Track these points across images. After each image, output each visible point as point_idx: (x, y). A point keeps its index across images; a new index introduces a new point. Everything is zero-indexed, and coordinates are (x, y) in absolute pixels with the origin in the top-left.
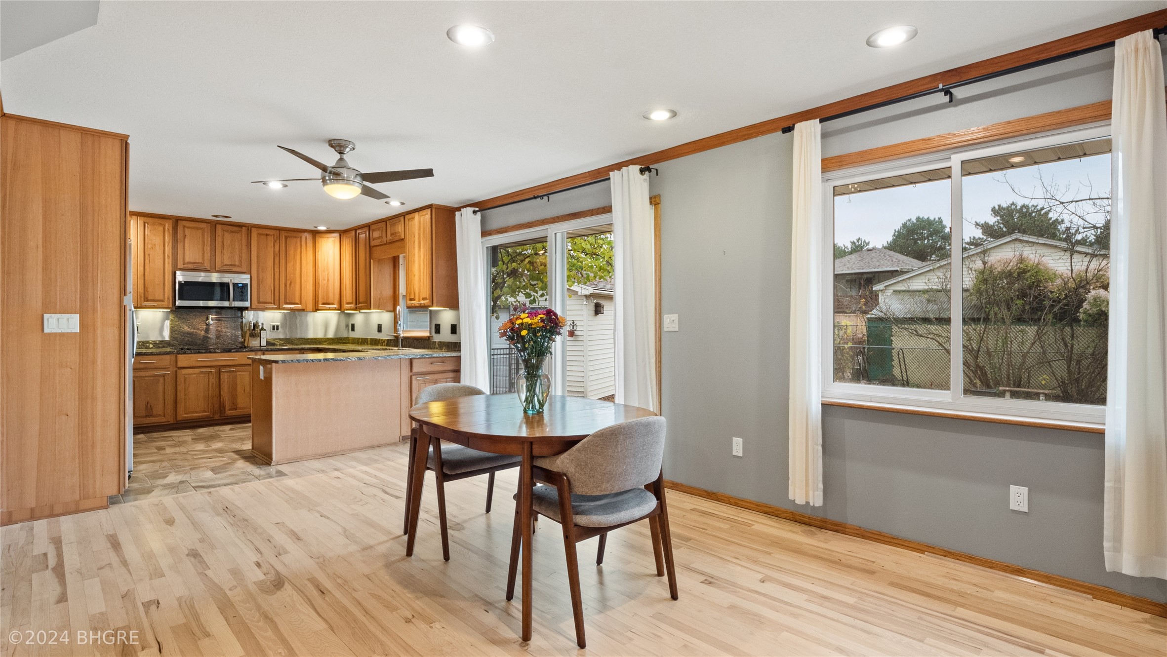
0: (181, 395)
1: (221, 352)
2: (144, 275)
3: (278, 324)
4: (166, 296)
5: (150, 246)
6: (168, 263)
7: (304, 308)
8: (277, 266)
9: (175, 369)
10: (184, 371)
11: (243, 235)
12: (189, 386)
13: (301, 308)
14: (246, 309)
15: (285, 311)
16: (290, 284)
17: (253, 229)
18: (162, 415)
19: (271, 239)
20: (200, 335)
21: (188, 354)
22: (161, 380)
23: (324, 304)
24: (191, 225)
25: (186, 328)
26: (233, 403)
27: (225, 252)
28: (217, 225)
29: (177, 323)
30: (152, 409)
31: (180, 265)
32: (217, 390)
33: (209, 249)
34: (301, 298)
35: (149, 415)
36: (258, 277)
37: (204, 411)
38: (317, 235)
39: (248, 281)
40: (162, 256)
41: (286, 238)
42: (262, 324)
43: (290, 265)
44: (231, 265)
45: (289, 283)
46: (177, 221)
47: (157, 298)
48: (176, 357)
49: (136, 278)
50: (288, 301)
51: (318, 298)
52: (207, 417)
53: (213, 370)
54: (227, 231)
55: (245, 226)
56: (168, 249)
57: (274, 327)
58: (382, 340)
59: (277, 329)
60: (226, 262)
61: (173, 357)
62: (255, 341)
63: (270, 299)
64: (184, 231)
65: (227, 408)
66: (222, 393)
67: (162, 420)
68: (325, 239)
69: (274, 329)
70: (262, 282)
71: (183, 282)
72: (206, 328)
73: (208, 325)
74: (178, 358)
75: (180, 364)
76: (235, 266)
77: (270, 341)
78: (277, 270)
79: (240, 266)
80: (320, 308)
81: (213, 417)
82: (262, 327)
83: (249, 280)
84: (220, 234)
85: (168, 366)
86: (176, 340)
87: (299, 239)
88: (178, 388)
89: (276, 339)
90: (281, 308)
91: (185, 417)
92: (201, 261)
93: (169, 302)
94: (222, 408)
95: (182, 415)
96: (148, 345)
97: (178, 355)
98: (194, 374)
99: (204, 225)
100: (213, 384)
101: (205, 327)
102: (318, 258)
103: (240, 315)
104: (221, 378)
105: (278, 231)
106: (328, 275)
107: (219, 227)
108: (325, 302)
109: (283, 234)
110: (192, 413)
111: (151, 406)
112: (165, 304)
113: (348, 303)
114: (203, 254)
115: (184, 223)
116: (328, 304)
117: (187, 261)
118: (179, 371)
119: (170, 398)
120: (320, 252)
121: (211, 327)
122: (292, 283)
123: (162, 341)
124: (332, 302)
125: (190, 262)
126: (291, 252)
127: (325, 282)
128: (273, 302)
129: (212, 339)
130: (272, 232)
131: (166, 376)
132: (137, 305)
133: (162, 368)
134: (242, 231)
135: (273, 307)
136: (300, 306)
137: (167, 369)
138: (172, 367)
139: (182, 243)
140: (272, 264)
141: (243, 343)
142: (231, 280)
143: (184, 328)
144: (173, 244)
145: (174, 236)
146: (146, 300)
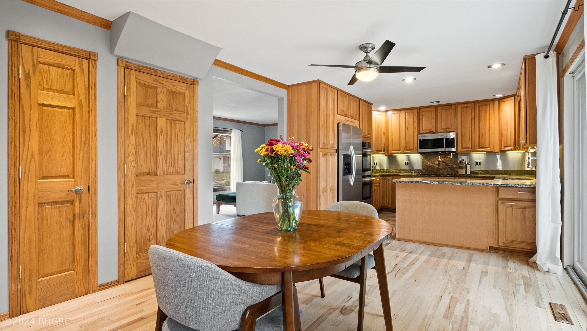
2: (406, 138)
3: (481, 161)
6: (416, 131)
7: (492, 150)
8: (473, 125)
11: (452, 110)
13: (490, 151)
16: (482, 135)
17: (458, 106)
19: (469, 109)
20: (435, 167)
23: (505, 147)
24: (425, 110)
25: (429, 163)
27: (443, 121)
29: (424, 161)
31: (421, 132)
33: (434, 120)
34: (490, 144)
36: (462, 133)
38: (500, 101)
40: (413, 128)
41: (479, 107)
43: (482, 124)
44: (446, 128)
46: (419, 109)
47: (411, 149)
49: (403, 140)
50: (480, 146)
51: (501, 144)
54: (444, 110)
55: (453, 105)
56: (416, 125)
57: (477, 163)
59: (479, 164)
60: (444, 126)
62: (461, 171)
64: (423, 113)
68: (505, 102)
70: (464, 136)
71: (421, 140)
72: (438, 163)
73: (439, 161)
76: (448, 128)
77: (472, 171)
78: (473, 128)
79: (451, 128)
80: (502, 150)
82: (468, 163)
83: (455, 135)
84: (440, 112)
86: (424, 169)
87: (488, 106)
89: (478, 170)
90: (476, 151)
92: (431, 128)
96: (412, 171)
99: (432, 109)
102: (501, 116)
105: (474, 104)
107: (439, 108)
108: (505, 145)
109: (477, 105)
112: (417, 151)
114: (432, 124)
115: (422, 110)
116: (508, 147)
120: (502, 112)
121: (441, 163)
122: (484, 136)
123: (418, 170)
124: (510, 145)
125: (425, 129)
126: (483, 115)
127: (505, 132)
128: (471, 148)
129: (441, 169)
130: (470, 105)
132: (403, 152)
134: (452, 108)
135: (471, 151)
136: (489, 149)
139: (422, 120)
140: (470, 125)
141: (458, 172)
142: (445, 137)
143: (427, 163)
144: (418, 121)
145: (418, 117)
146: (407, 150)
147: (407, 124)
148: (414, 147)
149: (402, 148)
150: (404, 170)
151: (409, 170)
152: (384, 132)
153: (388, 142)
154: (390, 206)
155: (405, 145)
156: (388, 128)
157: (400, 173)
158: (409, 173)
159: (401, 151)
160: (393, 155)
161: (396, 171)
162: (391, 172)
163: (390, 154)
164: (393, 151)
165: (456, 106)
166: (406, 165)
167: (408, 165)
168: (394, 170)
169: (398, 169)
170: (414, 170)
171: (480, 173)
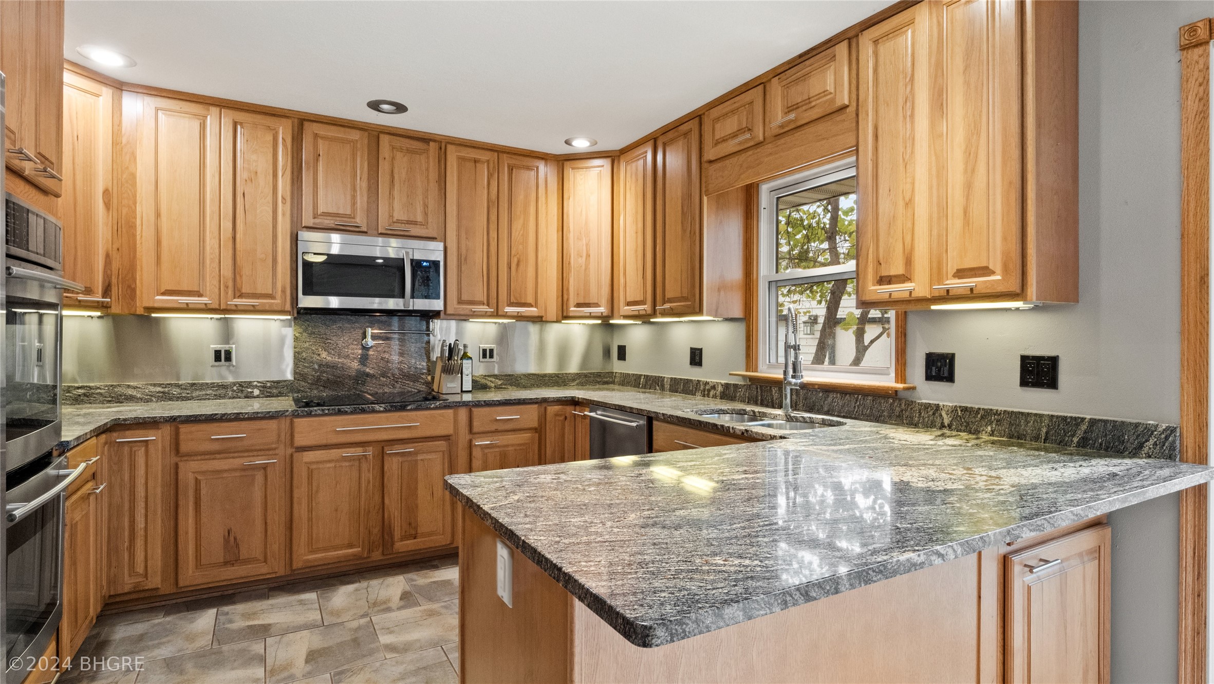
0: (301, 510)
1: (386, 411)
2: (234, 238)
3: (493, 346)
4: (278, 285)
5: (245, 175)
6: (284, 215)
7: (543, 314)
8: (493, 226)
9: (289, 450)
10: (309, 455)
11: (431, 159)
12: (317, 492)
13: (536, 314)
14: (436, 314)
15: (506, 321)
16: (518, 264)
17: (450, 147)
18: (261, 558)
19: (484, 170)
20: (350, 368)
21: (316, 415)
22: (259, 477)
23: (579, 305)
24: (330, 134)
25: (324, 355)
26: (410, 524)
27: (396, 193)
28: (382, 136)
29: (307, 345)
30: (237, 546)
31: (307, 220)
32: (377, 498)
33: (365, 184)
34: (536, 292)
35: (233, 556)
36: (459, 248)
37: (350, 546)
38: (568, 165)
39: (439, 257)
40: (270, 198)
41: (511, 169)
42: (465, 346)
43: (517, 226)
44: (409, 222)
45: (516, 263)
46: (301, 123)
47: (259, 291)
48: (292, 423)
49: (217, 246)
50: (513, 300)
51: (568, 294)
52: (356, 557)
53: (370, 452)
54: (401, 150)
55: (435, 141)
56: (284, 183)
57: (484, 351)
58: (707, 383)
59: (491, 356)
60: (399, 215)
61: (285, 423)
62: (452, 382)
63: (481, 295)
64: (315, 146)
65: (397, 534)
66: (387, 501)
67: (262, 570)
68: (583, 171)
69: (484, 356)
70: (466, 260)
72: (362, 355)
73: (365, 348)
74: (296, 424)
75: (300, 441)
76: (415, 223)
77: (478, 379)
78: (493, 234)
79: (424, 224)
80: (571, 314)
81: (369, 557)
82: (465, 354)
83: (442, 253)
84: (387, 156)
85: (273, 446)
86: (305, 380)
87: (533, 173)
88: (296, 495)
89: (488, 376)
90: (500, 313)
91: (308, 561)
92: (348, 212)
93: (285, 299)
94: (386, 537)
95: (305, 557)
96: (249, 390)
97: (295, 420)
98: (330, 461)
99: (355, 135)
100: (369, 482)
101: (360, 351)
102: (568, 211)
103: (424, 327)
104: (386, 468)
105: (496, 154)
107: (385, 140)
108: (580, 302)
109: (506, 160)
110: (325, 550)
111: (235, 539)
112: (277, 304)
113: (629, 304)
114: (354, 197)
115: (317, 128)
116: (588, 305)
117: (320, 211)
118: (296, 455)
119: (277, 519)
120: (572, 199)
121: (371, 353)
122: (521, 264)
123: (278, 382)
124: (596, 301)
125: (326, 214)
126: (519, 198)
127: (582, 261)
128: (485, 302)
129: (372, 376)
130: (484, 156)
131: (269, 469)
132: (220, 305)
133: (260, 450)
134: (428, 150)
135: (486, 312)
136: (535, 309)
137: (271, 452)
138: (282, 446)
139: (312, 172)
140: (485, 223)
141: (429, 384)
142: (407, 253)
143: (319, 355)
144: (292, 173)
145: (295, 155)
146: (238, 294)
147: (241, 175)
148: (274, 284)
149: (211, 285)
150: (212, 386)
151: (234, 384)
152: (106, 192)
153: (133, 248)
154: (155, 581)
155: (227, 272)
156: (133, 176)
157: (187, 399)
158: (234, 398)
159: (206, 297)
160: (153, 315)
161: (166, 390)
162: (139, 396)
163: (142, 309)
164: (163, 294)
165: (441, 148)
166: (220, 361)
167: (227, 363)
168: (152, 389)
169: (180, 382)
170: (259, 385)
171: (493, 385)
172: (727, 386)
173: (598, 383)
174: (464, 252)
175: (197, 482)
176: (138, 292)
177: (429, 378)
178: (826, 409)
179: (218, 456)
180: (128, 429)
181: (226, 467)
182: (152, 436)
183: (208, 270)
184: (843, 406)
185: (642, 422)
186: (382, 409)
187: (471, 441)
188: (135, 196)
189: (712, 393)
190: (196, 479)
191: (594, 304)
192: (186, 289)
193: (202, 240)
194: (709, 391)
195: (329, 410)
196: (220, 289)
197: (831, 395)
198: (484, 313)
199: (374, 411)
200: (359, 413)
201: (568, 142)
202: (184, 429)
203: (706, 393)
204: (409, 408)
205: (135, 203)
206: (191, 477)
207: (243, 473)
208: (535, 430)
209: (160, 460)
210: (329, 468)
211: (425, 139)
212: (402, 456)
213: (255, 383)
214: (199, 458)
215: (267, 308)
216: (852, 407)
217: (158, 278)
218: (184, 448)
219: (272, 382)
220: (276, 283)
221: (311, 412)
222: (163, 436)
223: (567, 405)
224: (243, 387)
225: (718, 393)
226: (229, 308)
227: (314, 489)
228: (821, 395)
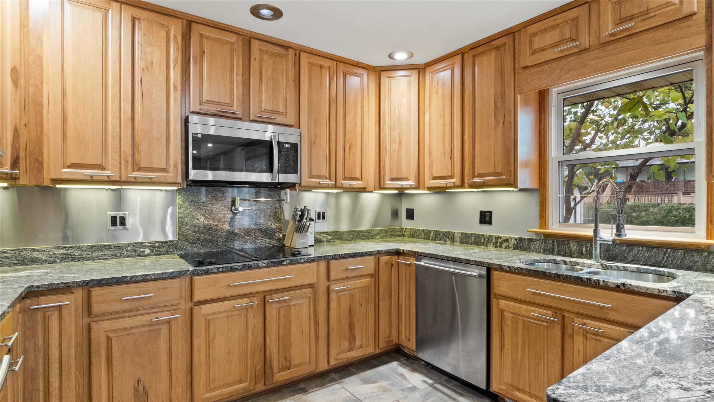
0: (200, 357)
1: (269, 266)
2: (133, 119)
3: (324, 210)
4: (172, 161)
5: (143, 65)
6: (175, 100)
7: (366, 186)
8: (333, 118)
9: (189, 305)
10: (206, 309)
11: (289, 63)
12: (214, 339)
13: (362, 186)
16: (350, 148)
17: (304, 55)
19: (326, 74)
20: (222, 229)
21: (212, 273)
22: (164, 329)
24: (214, 36)
25: (202, 219)
26: (286, 358)
27: (264, 88)
28: (254, 41)
29: (188, 211)
30: (146, 394)
31: (195, 106)
32: (261, 338)
33: (240, 79)
34: (362, 170)
36: (309, 134)
37: (240, 382)
38: (384, 75)
39: (297, 140)
40: (164, 86)
41: (345, 75)
43: (349, 118)
44: (273, 112)
45: (348, 147)
46: (189, 24)
47: (155, 166)
48: (191, 281)
49: (118, 125)
50: (347, 175)
51: (384, 171)
52: (244, 391)
53: (254, 301)
54: (267, 53)
55: (291, 48)
56: (175, 74)
57: (319, 214)
58: (499, 238)
59: (323, 218)
60: (266, 106)
61: (184, 282)
62: (303, 238)
63: (325, 171)
64: (201, 44)
65: (276, 367)
66: (268, 341)
68: (394, 79)
69: (319, 218)
70: (314, 143)
71: (200, 136)
72: (232, 218)
73: (236, 214)
74: (195, 282)
75: (199, 296)
76: (277, 113)
77: (317, 236)
78: (333, 124)
79: (285, 114)
80: (387, 186)
81: (254, 390)
82: (309, 215)
83: (298, 138)
84: (257, 59)
85: (177, 302)
86: (187, 240)
87: (360, 79)
88: (196, 344)
89: (323, 233)
90: (338, 185)
91: (207, 399)
92: (228, 102)
93: (177, 173)
94: (267, 370)
95: (204, 395)
96: (142, 250)
97: (194, 278)
98: (223, 312)
99: (233, 39)
100: (254, 327)
101: (230, 216)
102: (383, 109)
103: (278, 196)
104: (267, 314)
105: (335, 62)
106: (400, 134)
107: (255, 44)
108: (395, 177)
109: (342, 68)
110: (220, 389)
111: (144, 387)
112: (170, 177)
114: (232, 90)
115: (201, 29)
116: (400, 179)
117: (205, 98)
118: (195, 308)
119: (180, 365)
121: (239, 217)
122: (353, 148)
123: (163, 242)
124: (406, 176)
125: (209, 102)
126: (351, 97)
127: (395, 146)
128: (328, 177)
129: (239, 235)
130: (327, 63)
131: (172, 323)
132: (121, 177)
133: (165, 306)
134: (286, 56)
135: (329, 184)
136: (361, 182)
137: (174, 308)
138: (183, 302)
139: (198, 65)
140: (328, 115)
141: (281, 240)
142: (274, 136)
143: (198, 219)
144: (182, 65)
145: (184, 51)
146: (136, 168)
147: (139, 64)
148: (167, 160)
149: (112, 159)
150: (109, 247)
151: (129, 245)
155: (127, 148)
156: (40, 58)
157: (87, 259)
158: (128, 257)
159: (108, 170)
160: (58, 186)
161: (69, 252)
162: (43, 258)
163: (50, 181)
164: (69, 167)
165: (296, 55)
166: (116, 225)
167: (121, 228)
168: (56, 251)
169: (81, 245)
170: (149, 245)
171: (325, 240)
172: (521, 240)
173: (393, 236)
174: (313, 138)
175: (109, 339)
176: (45, 165)
177: (281, 235)
178: (630, 259)
179: (127, 314)
180: (41, 295)
181: (135, 324)
182: (65, 300)
183: (110, 146)
184: (649, 258)
185: (484, 272)
186: (264, 265)
187: (328, 287)
188: (41, 76)
189: (504, 245)
190: (108, 337)
191: (405, 178)
192: (90, 163)
193: (105, 120)
194: (501, 243)
195: (222, 268)
196: (121, 163)
197: (636, 249)
198: (327, 185)
199: (258, 267)
200: (246, 269)
201: (390, 56)
202: (96, 292)
203: (498, 244)
204: (285, 263)
205: (42, 83)
206: (103, 336)
207: (150, 328)
208: (371, 275)
209: (73, 323)
210: (223, 317)
211: (285, 46)
212: (279, 303)
213: (146, 244)
214: (110, 317)
215: (162, 180)
216: (660, 258)
217: (64, 153)
218: (96, 309)
219: (160, 242)
220: (169, 158)
221: (208, 270)
222: (75, 300)
223: (392, 255)
224: (136, 247)
225: (511, 245)
226: (129, 180)
227: (211, 336)
228: (624, 248)
